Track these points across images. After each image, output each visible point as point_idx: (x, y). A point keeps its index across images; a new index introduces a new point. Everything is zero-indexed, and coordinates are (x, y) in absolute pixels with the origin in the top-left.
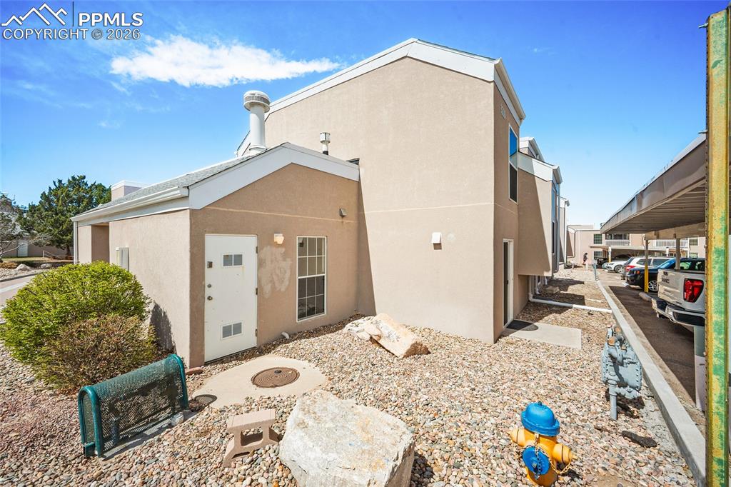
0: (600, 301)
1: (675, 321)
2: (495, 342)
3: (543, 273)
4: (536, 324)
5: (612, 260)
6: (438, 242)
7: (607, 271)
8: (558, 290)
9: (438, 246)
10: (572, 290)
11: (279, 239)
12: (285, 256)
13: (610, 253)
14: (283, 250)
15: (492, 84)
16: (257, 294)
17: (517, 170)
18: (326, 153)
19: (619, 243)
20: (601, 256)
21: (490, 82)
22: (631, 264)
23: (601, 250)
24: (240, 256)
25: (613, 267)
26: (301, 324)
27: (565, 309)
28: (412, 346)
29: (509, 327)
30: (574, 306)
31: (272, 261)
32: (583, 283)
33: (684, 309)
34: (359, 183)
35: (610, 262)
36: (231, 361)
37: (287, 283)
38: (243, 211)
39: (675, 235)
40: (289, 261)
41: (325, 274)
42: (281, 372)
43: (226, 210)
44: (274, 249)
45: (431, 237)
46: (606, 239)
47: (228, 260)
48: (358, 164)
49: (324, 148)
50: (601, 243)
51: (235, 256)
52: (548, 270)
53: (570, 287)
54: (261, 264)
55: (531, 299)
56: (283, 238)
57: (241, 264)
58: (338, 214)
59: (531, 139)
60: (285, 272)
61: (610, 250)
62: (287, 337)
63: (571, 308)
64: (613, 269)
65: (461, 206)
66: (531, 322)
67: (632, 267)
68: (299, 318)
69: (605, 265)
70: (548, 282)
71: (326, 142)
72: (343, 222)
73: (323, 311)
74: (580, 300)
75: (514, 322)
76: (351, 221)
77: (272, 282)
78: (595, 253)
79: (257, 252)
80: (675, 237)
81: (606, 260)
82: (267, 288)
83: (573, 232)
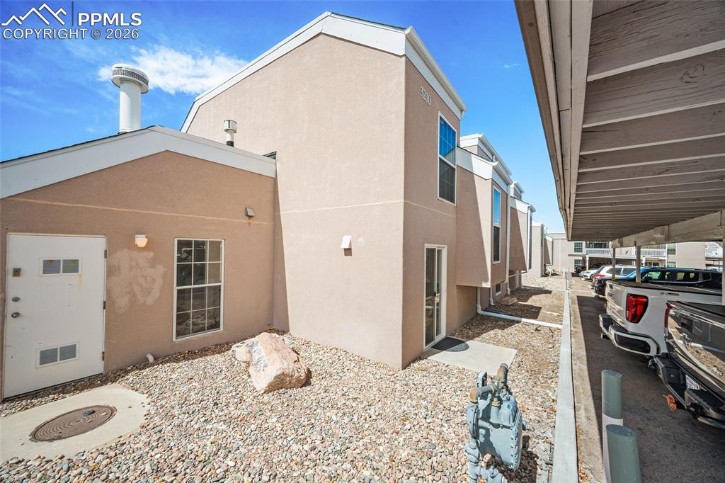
0: (556, 314)
1: (617, 346)
2: (404, 368)
3: (481, 284)
4: (469, 343)
5: (590, 268)
6: (347, 247)
7: (583, 279)
8: (516, 301)
9: (348, 252)
10: (533, 301)
11: (141, 241)
12: (153, 263)
13: (587, 262)
14: (152, 254)
15: (404, 58)
16: (104, 308)
17: (455, 167)
18: (231, 144)
19: (599, 252)
20: (581, 265)
21: (401, 57)
22: (601, 273)
23: (581, 258)
24: (76, 262)
25: (589, 275)
26: (181, 344)
27: (511, 323)
28: (275, 377)
29: (436, 347)
30: (524, 320)
31: (131, 268)
32: (550, 292)
33: (626, 331)
34: (275, 180)
35: (588, 271)
36: (48, 395)
37: (157, 294)
38: (80, 205)
39: (635, 242)
40: (160, 269)
41: (222, 284)
42: (94, 412)
43: (49, 203)
44: (135, 254)
45: (342, 241)
46: (586, 247)
47: (50, 266)
48: (275, 158)
49: (228, 138)
50: (582, 252)
51: (64, 261)
52: (486, 281)
53: (533, 297)
54: (111, 271)
55: (480, 311)
56: (146, 240)
57: (77, 271)
58: (243, 214)
59: (480, 136)
60: (154, 280)
61: (588, 259)
62: (151, 359)
63: (518, 322)
64: (589, 277)
65: (371, 204)
66: (462, 340)
67: (601, 276)
68: (177, 336)
69: (582, 273)
70: (511, 292)
71: (230, 131)
72: (249, 223)
73: (219, 327)
74: (534, 312)
75: (446, 339)
76: (263, 222)
77: (131, 293)
78: (575, 261)
79: (106, 257)
80: (635, 245)
81: (584, 268)
82: (123, 302)
83: (551, 240)
